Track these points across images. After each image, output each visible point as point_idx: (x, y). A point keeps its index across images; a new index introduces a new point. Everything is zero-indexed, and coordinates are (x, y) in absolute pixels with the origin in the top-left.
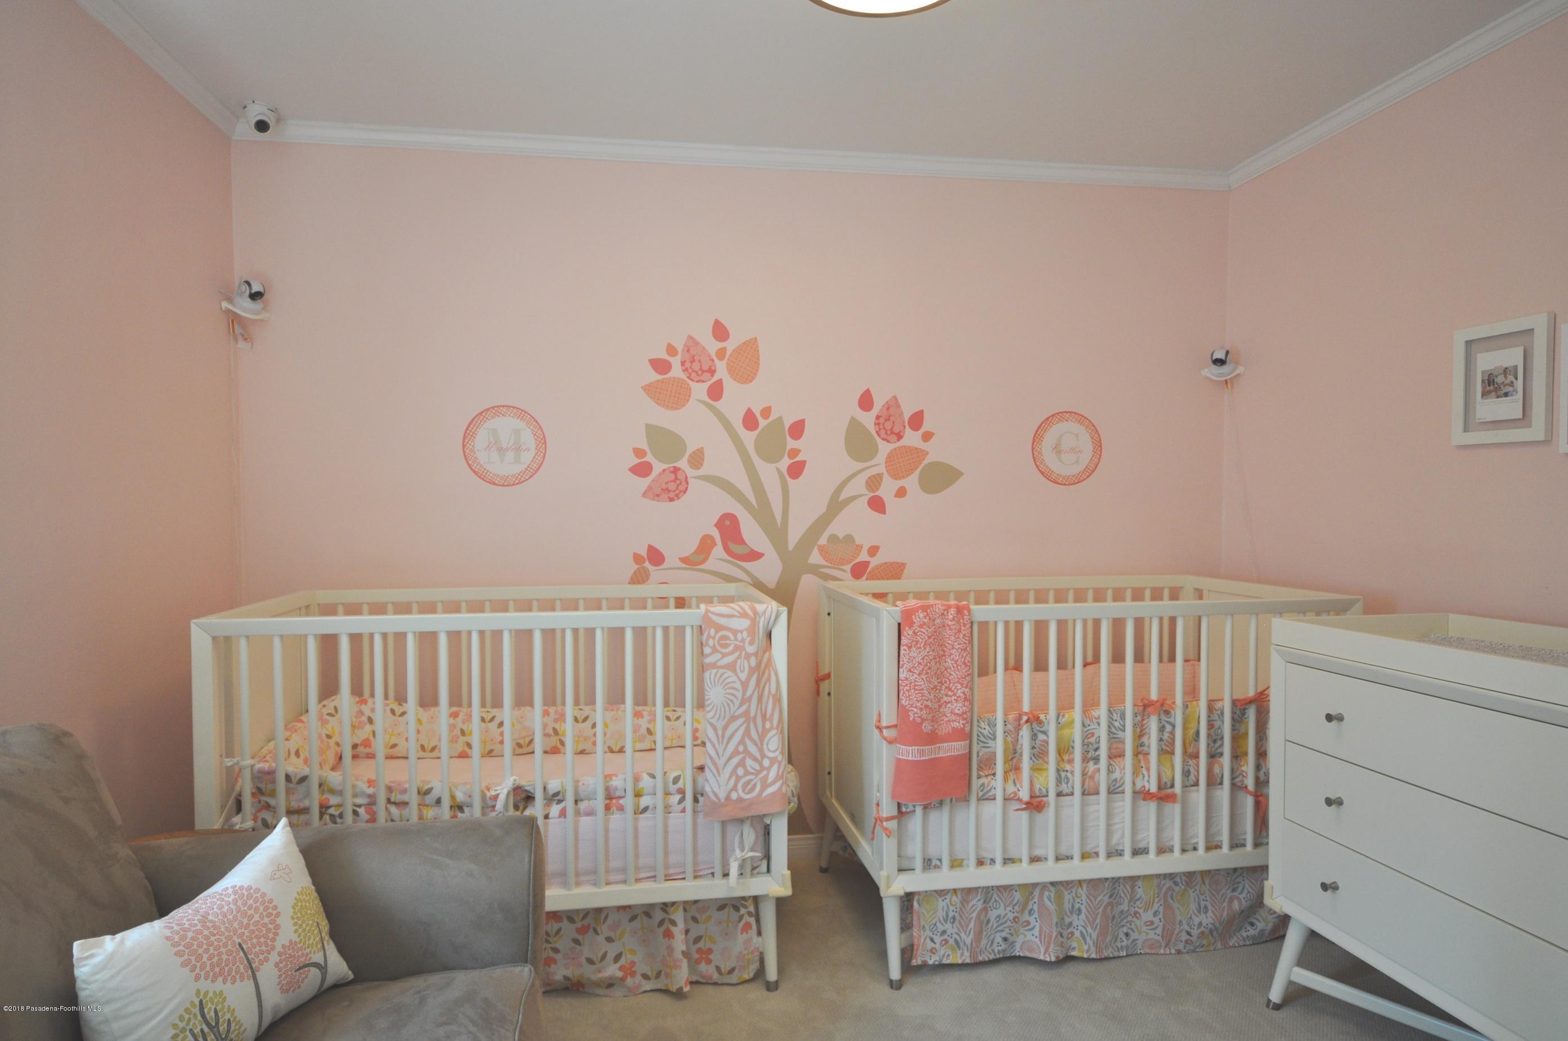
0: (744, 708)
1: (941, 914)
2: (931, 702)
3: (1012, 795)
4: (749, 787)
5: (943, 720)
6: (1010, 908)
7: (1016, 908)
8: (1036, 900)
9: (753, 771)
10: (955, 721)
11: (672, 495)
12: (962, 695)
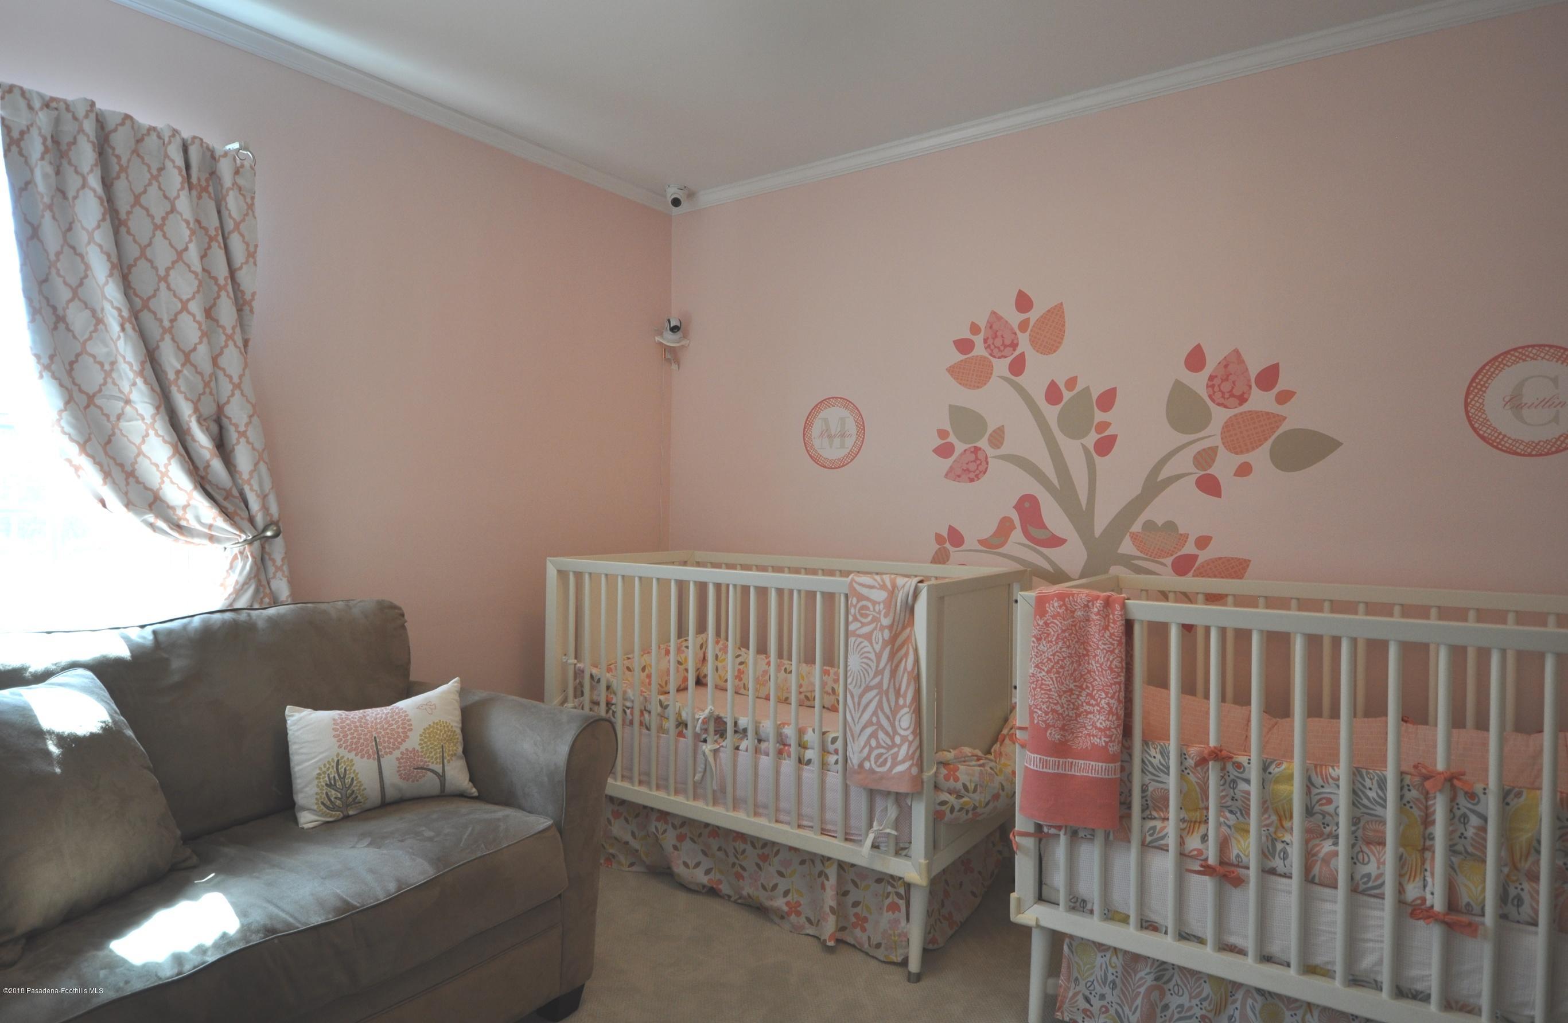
0: (877, 680)
1: (1099, 973)
2: (1063, 707)
3: (1195, 853)
4: (881, 760)
5: (1082, 732)
6: (1197, 1001)
7: (1205, 1004)
8: (1238, 1005)
9: (884, 745)
10: (1096, 736)
11: (972, 475)
12: (1106, 706)
